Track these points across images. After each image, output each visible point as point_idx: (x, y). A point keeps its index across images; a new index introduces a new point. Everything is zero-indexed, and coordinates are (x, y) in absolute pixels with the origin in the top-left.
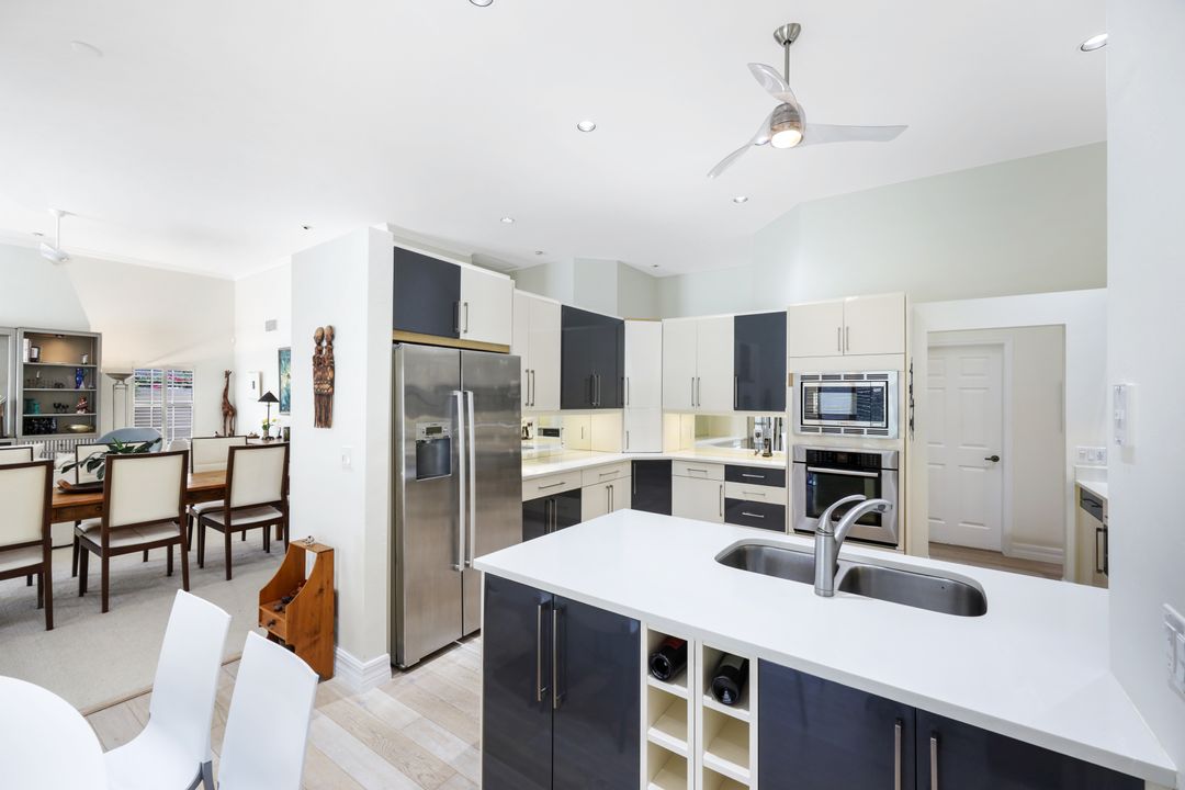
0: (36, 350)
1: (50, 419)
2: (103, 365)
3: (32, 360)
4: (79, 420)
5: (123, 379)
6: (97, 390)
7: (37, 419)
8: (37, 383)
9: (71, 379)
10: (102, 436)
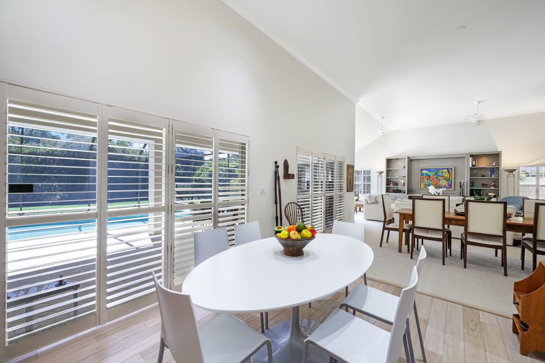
0: (474, 162)
1: (480, 190)
2: (502, 166)
3: (473, 166)
4: (492, 191)
5: (512, 172)
6: (500, 178)
7: (475, 190)
8: (475, 175)
9: (489, 173)
10: (502, 198)
